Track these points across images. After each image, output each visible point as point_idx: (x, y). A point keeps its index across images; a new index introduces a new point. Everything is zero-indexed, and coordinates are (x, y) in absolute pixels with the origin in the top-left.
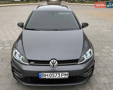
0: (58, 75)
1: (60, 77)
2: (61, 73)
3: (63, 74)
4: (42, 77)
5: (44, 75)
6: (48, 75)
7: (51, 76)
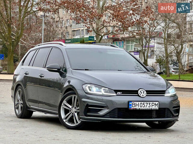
0: (148, 104)
1: (151, 107)
2: (151, 103)
3: (153, 104)
4: (132, 108)
5: (134, 105)
6: (138, 105)
7: (141, 106)
